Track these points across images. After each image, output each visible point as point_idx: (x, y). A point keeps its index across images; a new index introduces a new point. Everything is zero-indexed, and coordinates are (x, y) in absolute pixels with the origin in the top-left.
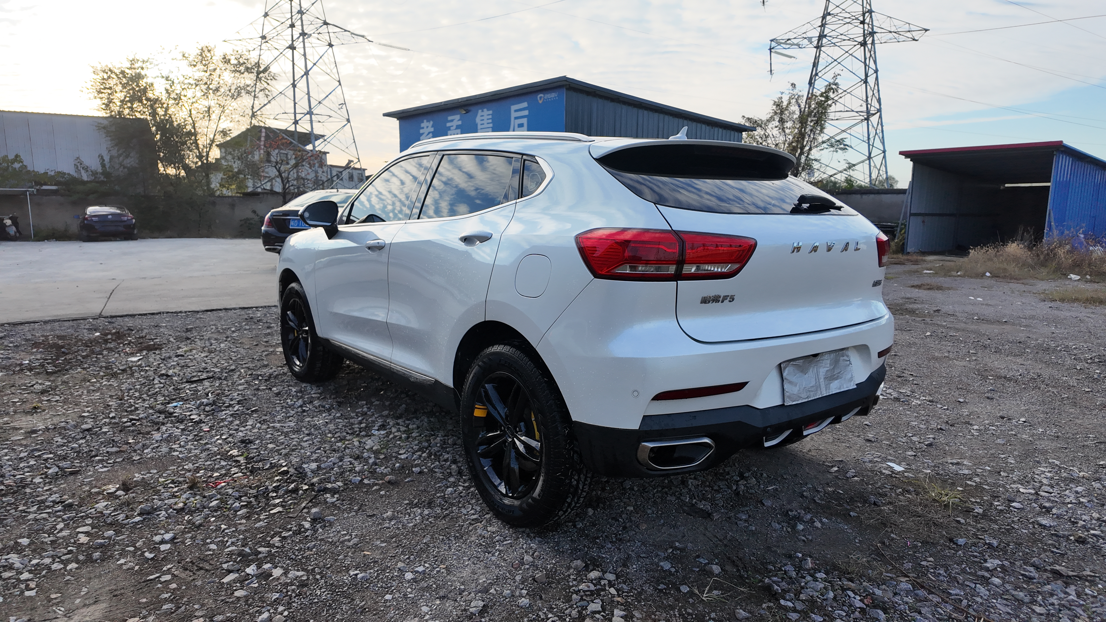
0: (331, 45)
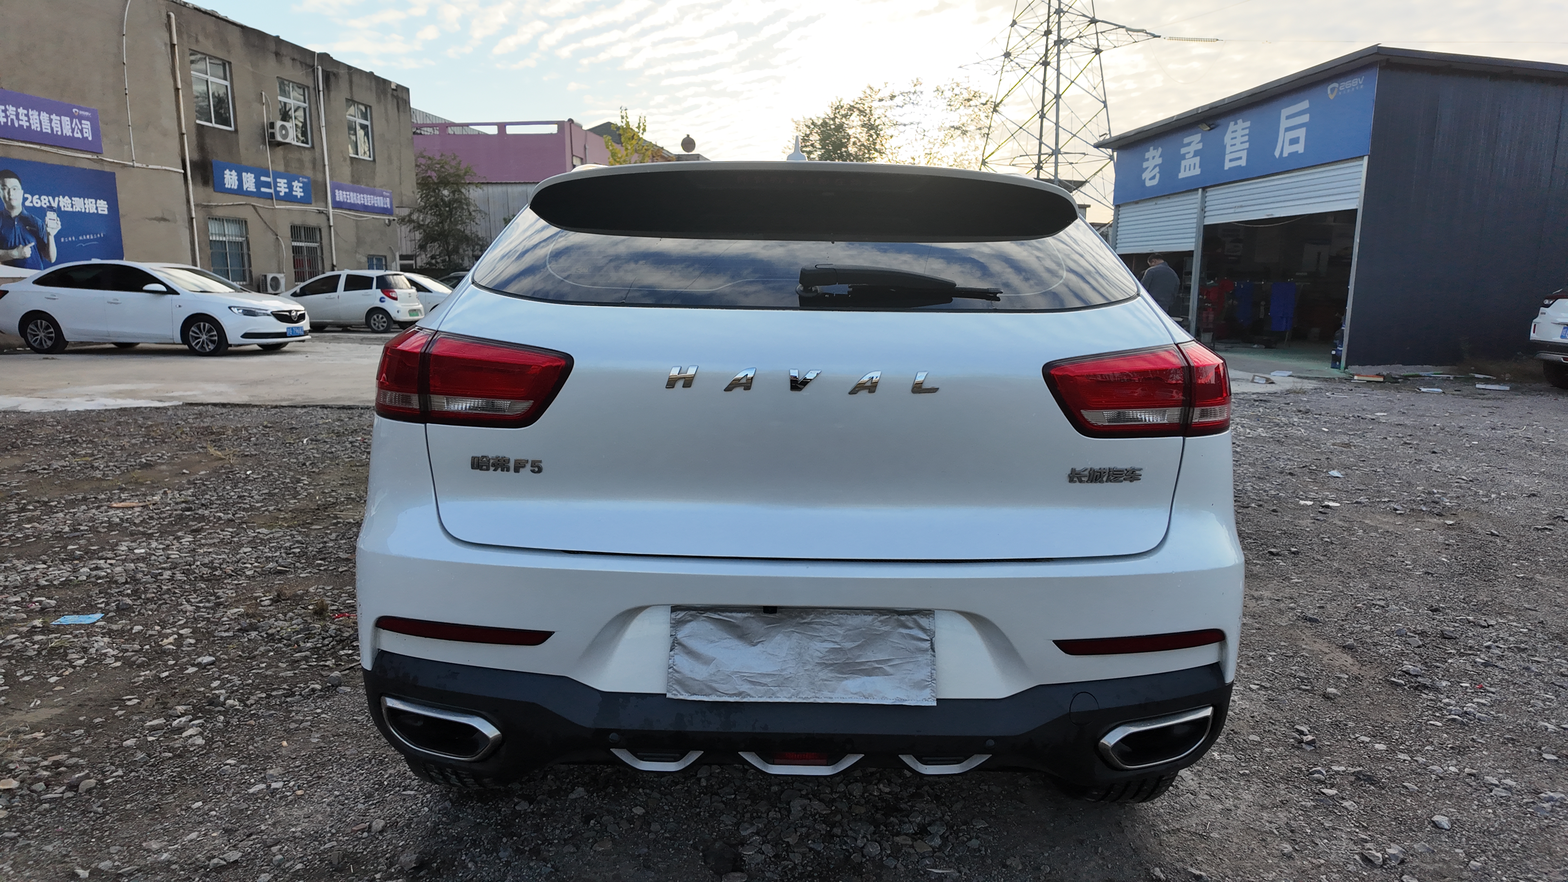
0: (1098, 51)
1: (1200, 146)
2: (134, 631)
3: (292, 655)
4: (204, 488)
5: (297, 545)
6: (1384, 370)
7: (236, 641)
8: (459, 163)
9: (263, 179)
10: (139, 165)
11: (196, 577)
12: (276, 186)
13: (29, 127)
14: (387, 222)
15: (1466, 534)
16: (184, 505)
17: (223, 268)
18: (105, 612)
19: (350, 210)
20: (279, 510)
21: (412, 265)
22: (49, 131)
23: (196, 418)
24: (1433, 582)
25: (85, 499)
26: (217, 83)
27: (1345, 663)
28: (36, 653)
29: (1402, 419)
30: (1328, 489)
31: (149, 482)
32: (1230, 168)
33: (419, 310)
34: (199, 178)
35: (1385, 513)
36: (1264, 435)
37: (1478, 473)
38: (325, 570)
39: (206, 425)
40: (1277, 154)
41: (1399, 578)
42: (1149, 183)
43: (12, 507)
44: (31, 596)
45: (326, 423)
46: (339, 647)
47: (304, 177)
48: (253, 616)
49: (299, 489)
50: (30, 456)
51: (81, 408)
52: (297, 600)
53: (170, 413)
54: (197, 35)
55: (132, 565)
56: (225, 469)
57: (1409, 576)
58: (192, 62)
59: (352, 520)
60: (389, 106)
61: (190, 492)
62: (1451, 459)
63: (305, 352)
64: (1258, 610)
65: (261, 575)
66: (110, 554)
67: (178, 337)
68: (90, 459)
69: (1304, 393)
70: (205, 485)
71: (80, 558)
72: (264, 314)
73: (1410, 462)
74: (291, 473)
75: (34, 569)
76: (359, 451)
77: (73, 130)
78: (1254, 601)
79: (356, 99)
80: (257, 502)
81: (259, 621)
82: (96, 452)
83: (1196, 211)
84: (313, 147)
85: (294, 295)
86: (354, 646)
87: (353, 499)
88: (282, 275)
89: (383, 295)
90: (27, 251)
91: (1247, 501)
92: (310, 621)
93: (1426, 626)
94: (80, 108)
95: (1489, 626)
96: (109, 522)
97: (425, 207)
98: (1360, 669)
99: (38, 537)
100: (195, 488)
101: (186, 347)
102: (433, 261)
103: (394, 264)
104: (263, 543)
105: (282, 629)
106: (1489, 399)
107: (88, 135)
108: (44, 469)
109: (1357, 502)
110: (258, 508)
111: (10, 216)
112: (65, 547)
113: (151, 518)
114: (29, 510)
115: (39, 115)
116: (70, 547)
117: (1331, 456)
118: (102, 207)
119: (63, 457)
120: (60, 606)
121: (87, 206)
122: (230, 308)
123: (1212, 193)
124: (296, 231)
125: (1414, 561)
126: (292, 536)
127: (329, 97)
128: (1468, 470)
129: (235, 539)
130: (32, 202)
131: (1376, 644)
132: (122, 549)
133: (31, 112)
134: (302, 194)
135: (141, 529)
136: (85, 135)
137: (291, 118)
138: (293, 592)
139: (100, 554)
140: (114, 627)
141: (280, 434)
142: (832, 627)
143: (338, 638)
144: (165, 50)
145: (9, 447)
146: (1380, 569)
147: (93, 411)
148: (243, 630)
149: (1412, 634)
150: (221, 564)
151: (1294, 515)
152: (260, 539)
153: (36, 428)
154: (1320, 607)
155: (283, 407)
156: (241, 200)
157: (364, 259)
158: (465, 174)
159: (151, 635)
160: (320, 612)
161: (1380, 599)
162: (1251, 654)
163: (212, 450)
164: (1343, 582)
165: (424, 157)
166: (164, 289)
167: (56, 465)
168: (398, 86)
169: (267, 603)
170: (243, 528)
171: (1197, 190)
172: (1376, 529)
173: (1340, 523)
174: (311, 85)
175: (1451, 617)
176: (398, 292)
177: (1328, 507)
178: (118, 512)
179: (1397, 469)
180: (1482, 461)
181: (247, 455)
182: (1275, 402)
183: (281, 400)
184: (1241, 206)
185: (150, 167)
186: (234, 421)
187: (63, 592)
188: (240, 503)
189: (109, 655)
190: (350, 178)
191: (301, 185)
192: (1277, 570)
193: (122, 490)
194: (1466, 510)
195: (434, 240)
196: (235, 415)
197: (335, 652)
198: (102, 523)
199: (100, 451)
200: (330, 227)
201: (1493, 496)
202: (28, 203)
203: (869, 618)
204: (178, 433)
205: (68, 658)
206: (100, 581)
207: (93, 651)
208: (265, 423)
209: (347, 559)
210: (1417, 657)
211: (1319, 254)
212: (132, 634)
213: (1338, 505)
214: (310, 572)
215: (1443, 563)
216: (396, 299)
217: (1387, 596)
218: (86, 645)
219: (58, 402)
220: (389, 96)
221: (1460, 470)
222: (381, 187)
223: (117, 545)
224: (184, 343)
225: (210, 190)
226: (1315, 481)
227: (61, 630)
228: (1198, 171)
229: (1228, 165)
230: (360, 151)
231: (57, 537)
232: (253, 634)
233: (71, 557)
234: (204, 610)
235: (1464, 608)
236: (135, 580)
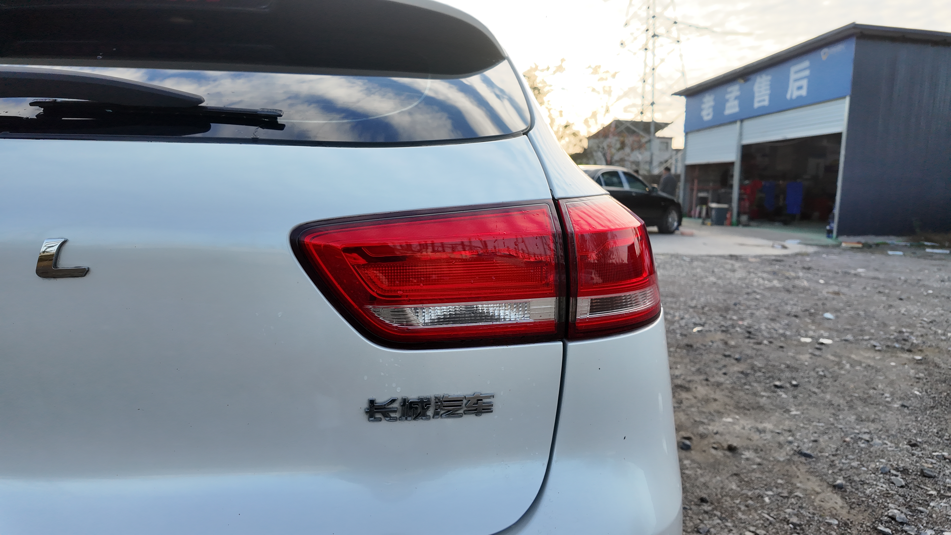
0: (678, 41)
1: (738, 93)
6: (863, 239)
15: (932, 368)
24: (910, 414)
27: (835, 505)
29: (877, 274)
30: (823, 328)
32: (758, 107)
35: (867, 349)
36: (777, 285)
37: (935, 316)
40: (788, 97)
41: (880, 411)
42: (706, 118)
57: (889, 408)
62: (914, 304)
64: (760, 443)
69: (808, 255)
73: (884, 307)
78: (758, 433)
83: (736, 135)
91: (761, 338)
93: (906, 462)
98: (849, 512)
106: (936, 259)
109: (845, 340)
117: (825, 302)
123: (746, 123)
125: (892, 394)
128: (928, 314)
131: (863, 483)
146: (864, 401)
149: (895, 472)
151: (796, 350)
154: (813, 441)
161: (865, 433)
162: (750, 493)
164: (834, 414)
171: (737, 121)
172: (860, 363)
173: (832, 358)
175: (928, 452)
177: (822, 344)
179: (875, 312)
180: (937, 306)
182: (787, 262)
184: (766, 132)
192: (780, 401)
194: (929, 346)
210: (901, 500)
211: (818, 164)
213: (831, 342)
215: (916, 396)
217: (872, 429)
221: (922, 314)
226: (813, 322)
228: (737, 109)
229: (756, 105)
235: (939, 443)
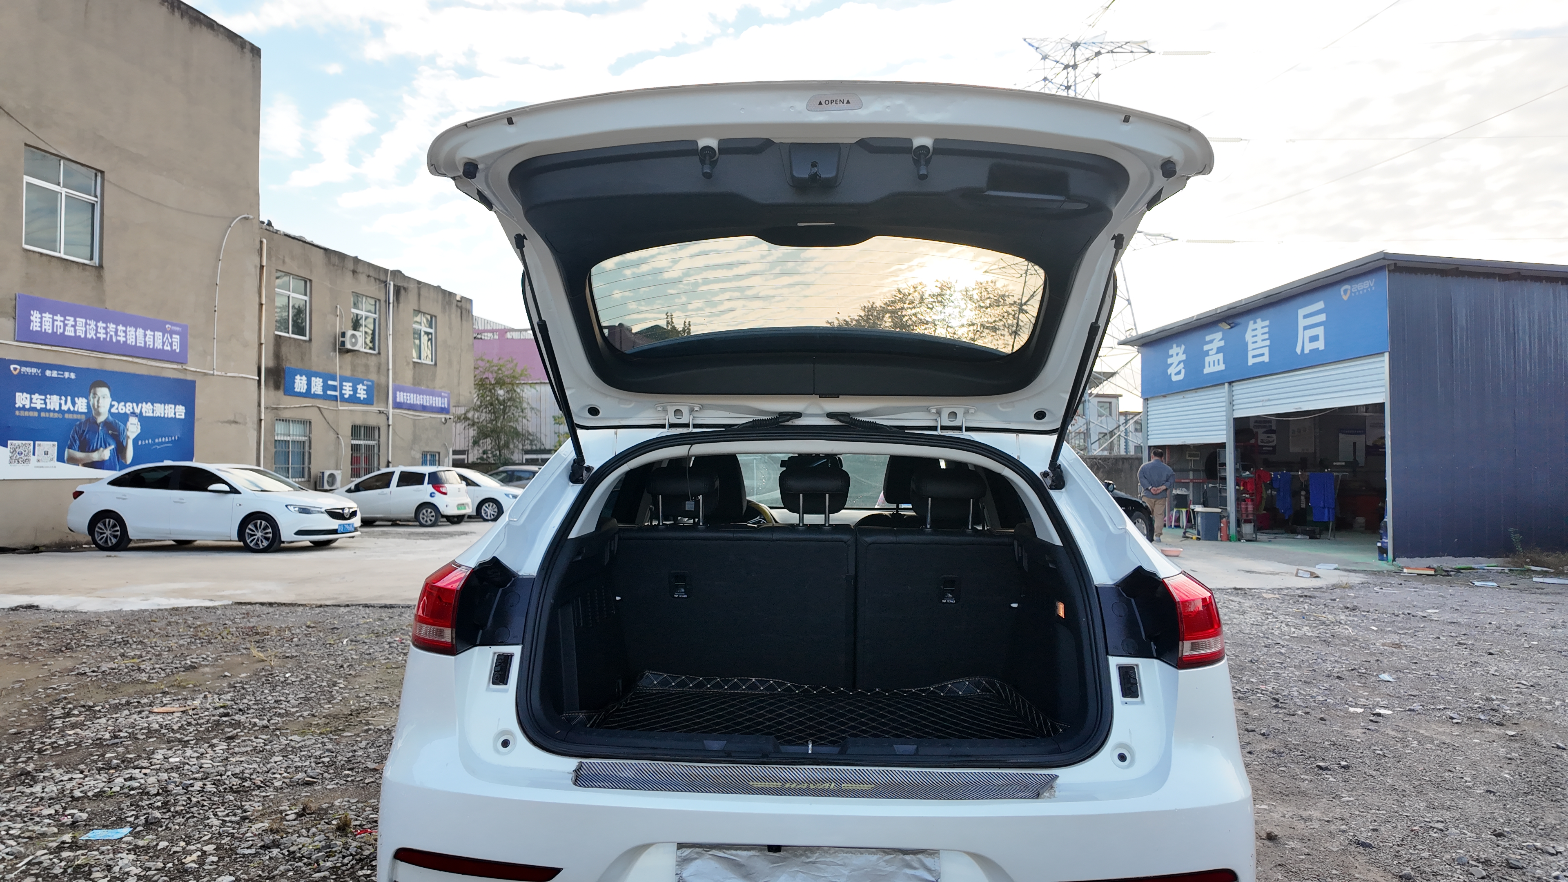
1: (1222, 343)
2: (159, 848)
3: (311, 875)
4: (243, 691)
5: (327, 754)
6: (1435, 562)
7: (257, 859)
8: (516, 365)
9: (330, 382)
10: (219, 373)
11: (225, 789)
12: (341, 389)
13: (125, 342)
14: (443, 420)
15: (1529, 746)
16: (222, 710)
17: (284, 466)
18: (134, 826)
19: (409, 409)
20: (313, 715)
21: (464, 460)
22: (143, 345)
23: (244, 618)
24: (1496, 802)
25: (128, 703)
26: (299, 298)
28: (62, 870)
29: (1456, 617)
30: (1379, 694)
31: (191, 686)
32: (1254, 364)
33: (467, 504)
34: (271, 383)
35: (1441, 721)
36: (1309, 634)
37: (1539, 678)
38: (352, 781)
39: (251, 625)
40: (1298, 350)
41: (1458, 797)
42: (1175, 378)
43: (58, 712)
44: (65, 809)
45: (367, 623)
46: (358, 867)
47: (368, 381)
48: (277, 832)
49: (334, 693)
50: (82, 658)
51: (135, 608)
52: (321, 813)
53: (219, 612)
54: (284, 257)
55: (166, 774)
56: (266, 671)
57: (1470, 794)
58: (277, 278)
59: (382, 727)
60: (453, 316)
61: (228, 696)
62: (1510, 661)
63: (354, 548)
64: (1306, 833)
65: (289, 786)
66: (145, 763)
67: (234, 535)
68: (138, 661)
69: (1351, 587)
70: (244, 688)
71: (116, 768)
72: (319, 512)
73: (1466, 665)
74: (329, 676)
75: (71, 779)
76: (396, 652)
77: (164, 343)
78: (1302, 822)
79: (423, 309)
80: (293, 707)
81: (282, 838)
82: (144, 654)
83: (1224, 404)
84: (379, 353)
85: (349, 491)
86: (372, 866)
87: (386, 704)
88: (339, 472)
89: (434, 491)
90: (106, 454)
91: (1293, 707)
92: (332, 838)
93: (1490, 853)
94: (172, 324)
95: (1557, 853)
96: (148, 728)
97: (480, 407)
99: (79, 744)
100: (234, 691)
101: (241, 544)
102: (485, 456)
103: (446, 460)
104: (294, 750)
105: (303, 846)
106: (1547, 594)
107: (177, 348)
108: (93, 671)
109: (1410, 710)
110: (293, 714)
111: (96, 422)
112: (103, 755)
113: (189, 724)
114: (74, 715)
115: (136, 331)
116: (108, 755)
117: (1381, 658)
118: (180, 411)
119: (113, 659)
120: (91, 820)
121: (166, 412)
122: (286, 506)
123: (1237, 387)
124: (356, 431)
125: (1474, 777)
126: (323, 744)
127: (398, 307)
128: (1528, 674)
129: (268, 747)
130: (117, 409)
131: (1436, 874)
132: (158, 757)
133: (129, 329)
134: (365, 396)
135: (178, 736)
136: (174, 348)
137: (361, 325)
138: (318, 806)
139: (136, 763)
140: (141, 843)
141: (321, 634)
142: (837, 867)
143: (357, 857)
144: (256, 271)
145: (64, 649)
146: (1438, 786)
147: (146, 610)
148: (265, 847)
149: (1474, 863)
150: (251, 774)
151: (1343, 723)
152: (292, 747)
153: (91, 628)
154: (1374, 830)
155: (327, 606)
156: (308, 402)
157: (419, 456)
158: (521, 375)
159: (175, 852)
160: (343, 828)
161: (1438, 821)
163: (255, 652)
164: (1398, 801)
165: (483, 360)
166: (227, 488)
167: (105, 667)
168: (462, 298)
169: (293, 817)
170: (276, 735)
171: (1223, 384)
172: (1432, 740)
173: (1393, 733)
174: (383, 298)
175: (1517, 843)
176: (447, 488)
177: (1379, 715)
178: (158, 717)
179: (1452, 672)
180: (1543, 664)
181: (288, 657)
182: (1320, 598)
183: (326, 599)
184: (1269, 400)
185: (229, 374)
186: (278, 620)
187: (95, 804)
188: (275, 708)
189: (132, 873)
190: (411, 380)
191: (365, 388)
192: (1327, 786)
193: (164, 693)
194: (1528, 719)
195: (486, 436)
196: (280, 615)
197: (354, 873)
198: (141, 729)
199: (148, 652)
200: (389, 426)
201: (1557, 703)
202: (114, 410)
203: (874, 858)
204: (224, 634)
205: (92, 877)
206: (132, 792)
207: (116, 869)
208: (309, 623)
209: (375, 770)
211: (1355, 444)
212: (156, 851)
213: (1390, 712)
214: (338, 783)
215: (1506, 780)
216: (445, 494)
217: (1445, 817)
218: (110, 863)
219: (115, 602)
220: (454, 306)
221: (1520, 674)
222: (440, 388)
223: (153, 753)
224: (240, 541)
225: (280, 393)
226: (1365, 686)
227: (88, 846)
228: (1222, 367)
229: (1251, 361)
230: (423, 355)
231: (96, 744)
232: (275, 851)
233: (108, 766)
234: (229, 824)
235: (1531, 833)
236: (166, 791)
